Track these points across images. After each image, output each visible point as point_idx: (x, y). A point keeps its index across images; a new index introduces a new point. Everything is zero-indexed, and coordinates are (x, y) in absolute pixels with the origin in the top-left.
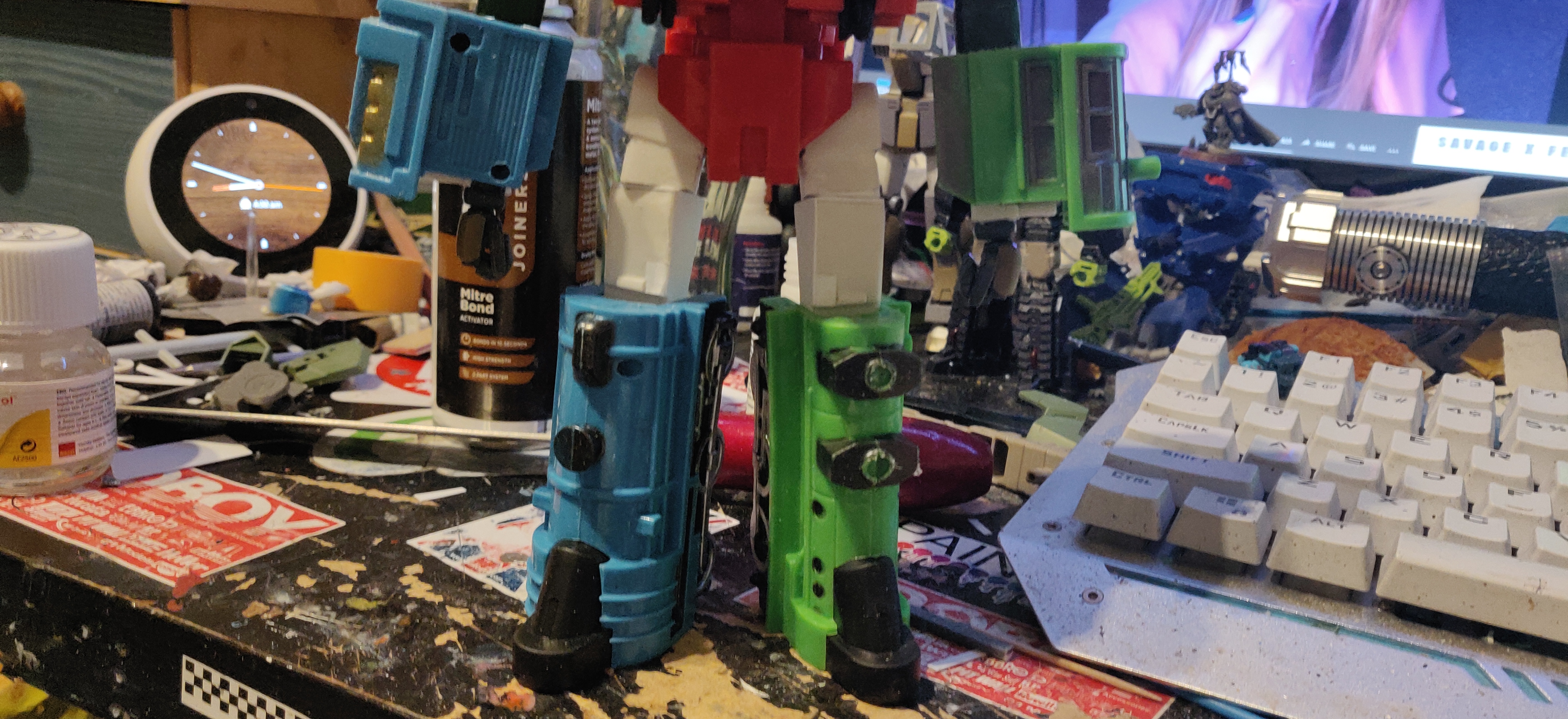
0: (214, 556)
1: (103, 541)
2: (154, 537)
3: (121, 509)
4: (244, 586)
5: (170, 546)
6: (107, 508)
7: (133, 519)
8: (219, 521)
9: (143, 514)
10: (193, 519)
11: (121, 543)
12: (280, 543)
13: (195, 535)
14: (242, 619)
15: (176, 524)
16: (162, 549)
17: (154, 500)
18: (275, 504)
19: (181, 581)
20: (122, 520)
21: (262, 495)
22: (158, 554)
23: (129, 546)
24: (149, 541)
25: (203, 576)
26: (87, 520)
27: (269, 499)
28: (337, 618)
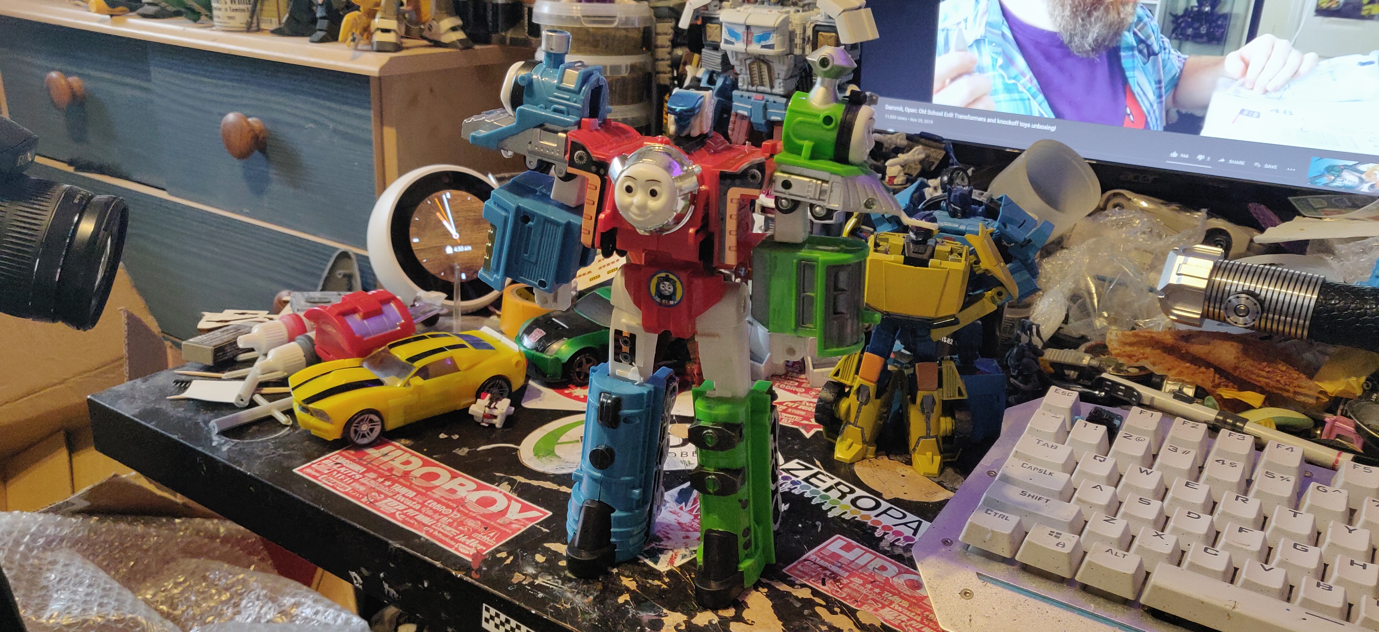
0: (486, 539)
4: (508, 561)
5: (462, 532)
9: (438, 507)
12: (519, 530)
13: (471, 523)
14: (512, 584)
15: (459, 515)
16: (458, 535)
19: (474, 556)
22: (456, 538)
23: (440, 532)
25: (484, 553)
26: (411, 512)
27: (505, 495)
28: (562, 585)
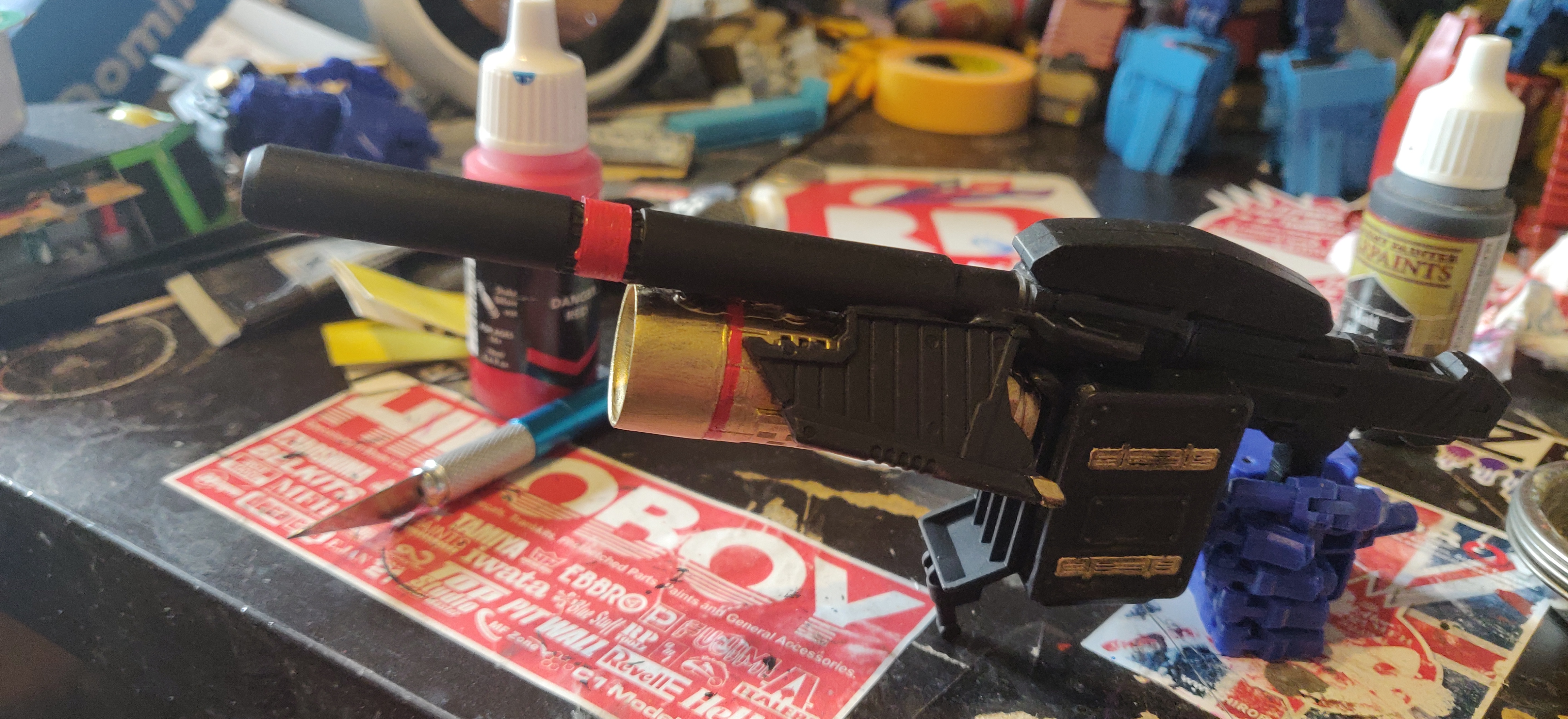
1: (578, 673)
2: (653, 651)
3: (563, 578)
6: (540, 576)
7: (597, 605)
8: (739, 604)
9: (603, 588)
10: (695, 602)
11: (607, 674)
15: (672, 616)
17: (607, 553)
18: (806, 552)
20: (582, 610)
21: (772, 531)
22: (687, 705)
24: (650, 667)
26: (521, 610)
